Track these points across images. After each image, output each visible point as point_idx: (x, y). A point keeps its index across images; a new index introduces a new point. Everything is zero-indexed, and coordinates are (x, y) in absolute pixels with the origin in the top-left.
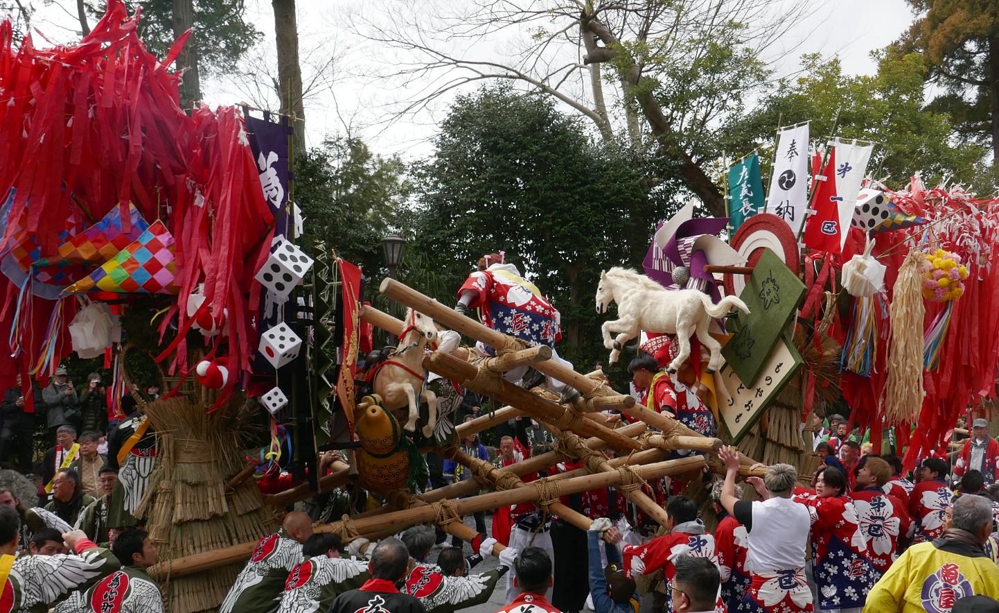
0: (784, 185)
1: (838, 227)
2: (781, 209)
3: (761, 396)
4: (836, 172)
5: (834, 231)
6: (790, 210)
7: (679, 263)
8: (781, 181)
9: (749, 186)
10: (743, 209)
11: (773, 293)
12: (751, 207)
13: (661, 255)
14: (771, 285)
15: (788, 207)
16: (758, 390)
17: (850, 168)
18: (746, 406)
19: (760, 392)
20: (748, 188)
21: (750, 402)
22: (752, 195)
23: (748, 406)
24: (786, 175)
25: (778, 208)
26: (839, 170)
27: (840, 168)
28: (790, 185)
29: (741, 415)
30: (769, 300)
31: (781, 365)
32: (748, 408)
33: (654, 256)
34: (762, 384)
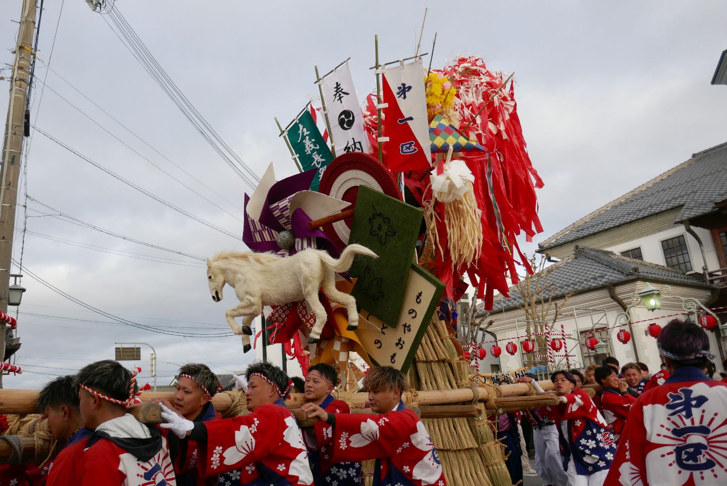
0: (345, 126)
1: (417, 144)
2: (349, 148)
3: (409, 330)
4: (396, 96)
5: (415, 150)
6: (358, 146)
7: (280, 229)
8: (341, 123)
9: (313, 140)
10: (315, 162)
11: (385, 227)
12: (321, 158)
13: (259, 227)
14: (379, 220)
15: (355, 144)
16: (405, 326)
17: (410, 88)
18: (397, 345)
19: (407, 328)
20: (313, 142)
21: (400, 340)
22: (318, 147)
23: (400, 343)
24: (343, 116)
25: (346, 148)
26: (398, 94)
27: (398, 91)
28: (350, 124)
29: (394, 355)
30: (384, 235)
31: (420, 294)
32: (400, 346)
33: (252, 229)
34: (406, 318)
